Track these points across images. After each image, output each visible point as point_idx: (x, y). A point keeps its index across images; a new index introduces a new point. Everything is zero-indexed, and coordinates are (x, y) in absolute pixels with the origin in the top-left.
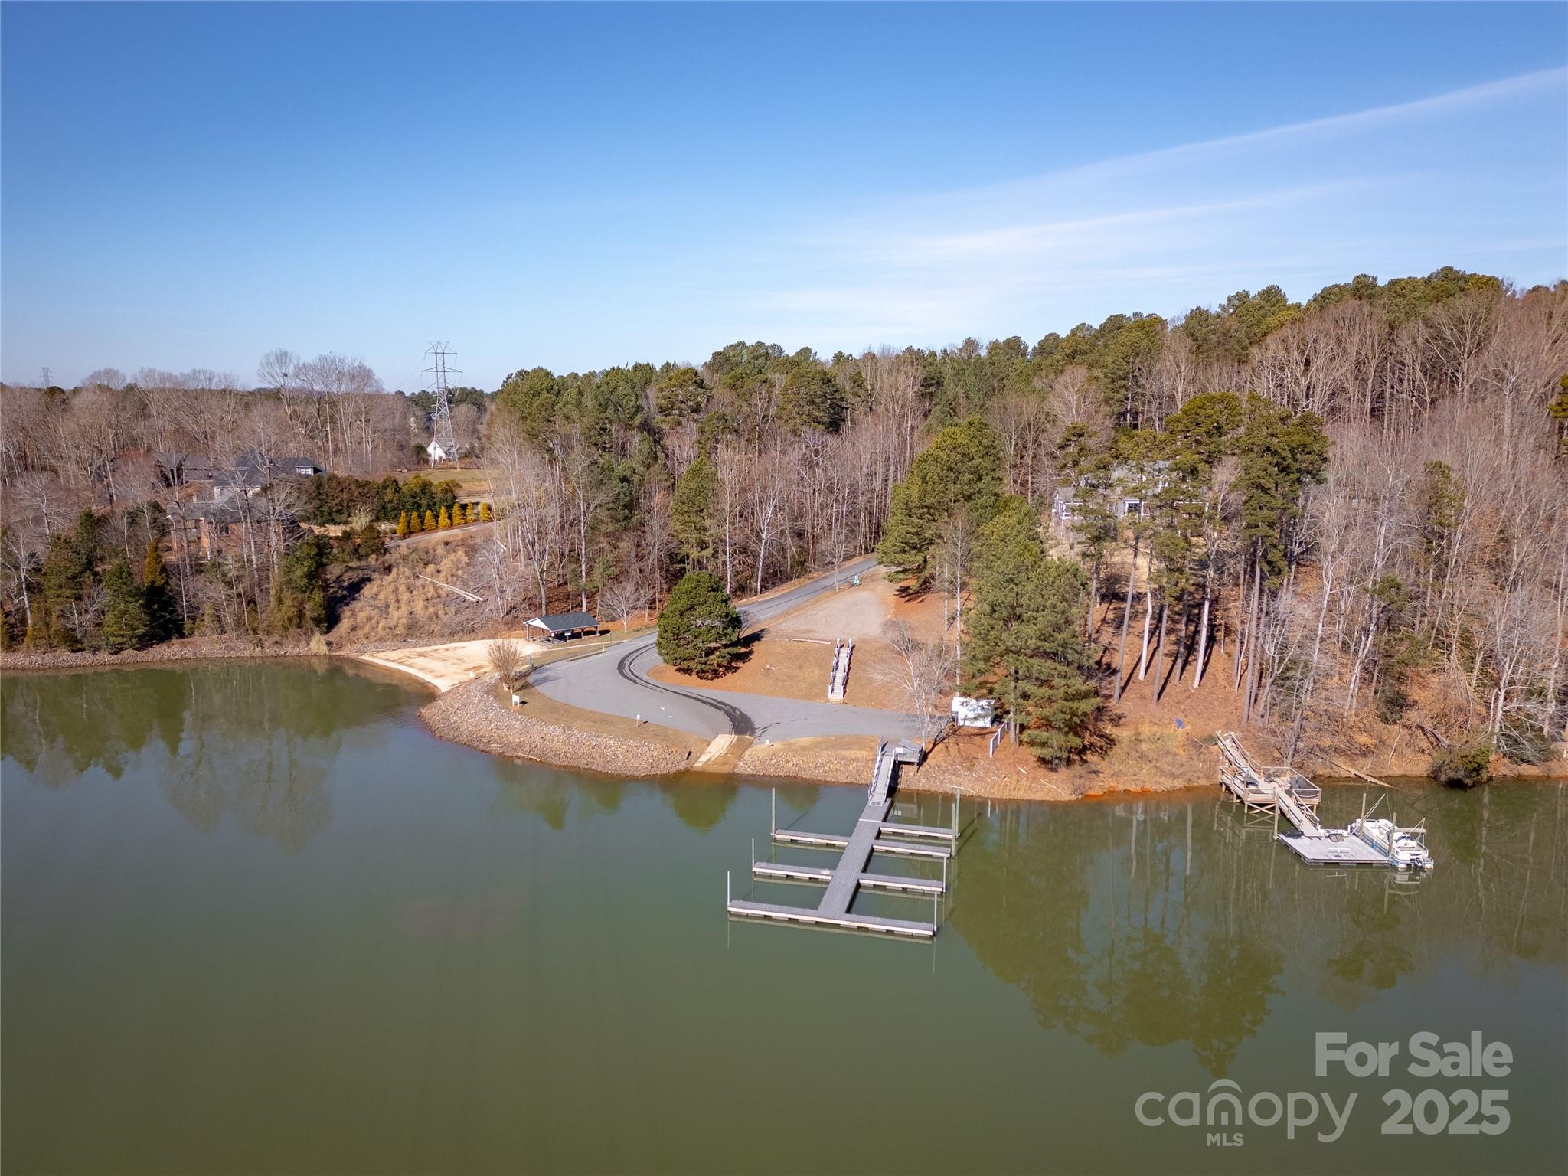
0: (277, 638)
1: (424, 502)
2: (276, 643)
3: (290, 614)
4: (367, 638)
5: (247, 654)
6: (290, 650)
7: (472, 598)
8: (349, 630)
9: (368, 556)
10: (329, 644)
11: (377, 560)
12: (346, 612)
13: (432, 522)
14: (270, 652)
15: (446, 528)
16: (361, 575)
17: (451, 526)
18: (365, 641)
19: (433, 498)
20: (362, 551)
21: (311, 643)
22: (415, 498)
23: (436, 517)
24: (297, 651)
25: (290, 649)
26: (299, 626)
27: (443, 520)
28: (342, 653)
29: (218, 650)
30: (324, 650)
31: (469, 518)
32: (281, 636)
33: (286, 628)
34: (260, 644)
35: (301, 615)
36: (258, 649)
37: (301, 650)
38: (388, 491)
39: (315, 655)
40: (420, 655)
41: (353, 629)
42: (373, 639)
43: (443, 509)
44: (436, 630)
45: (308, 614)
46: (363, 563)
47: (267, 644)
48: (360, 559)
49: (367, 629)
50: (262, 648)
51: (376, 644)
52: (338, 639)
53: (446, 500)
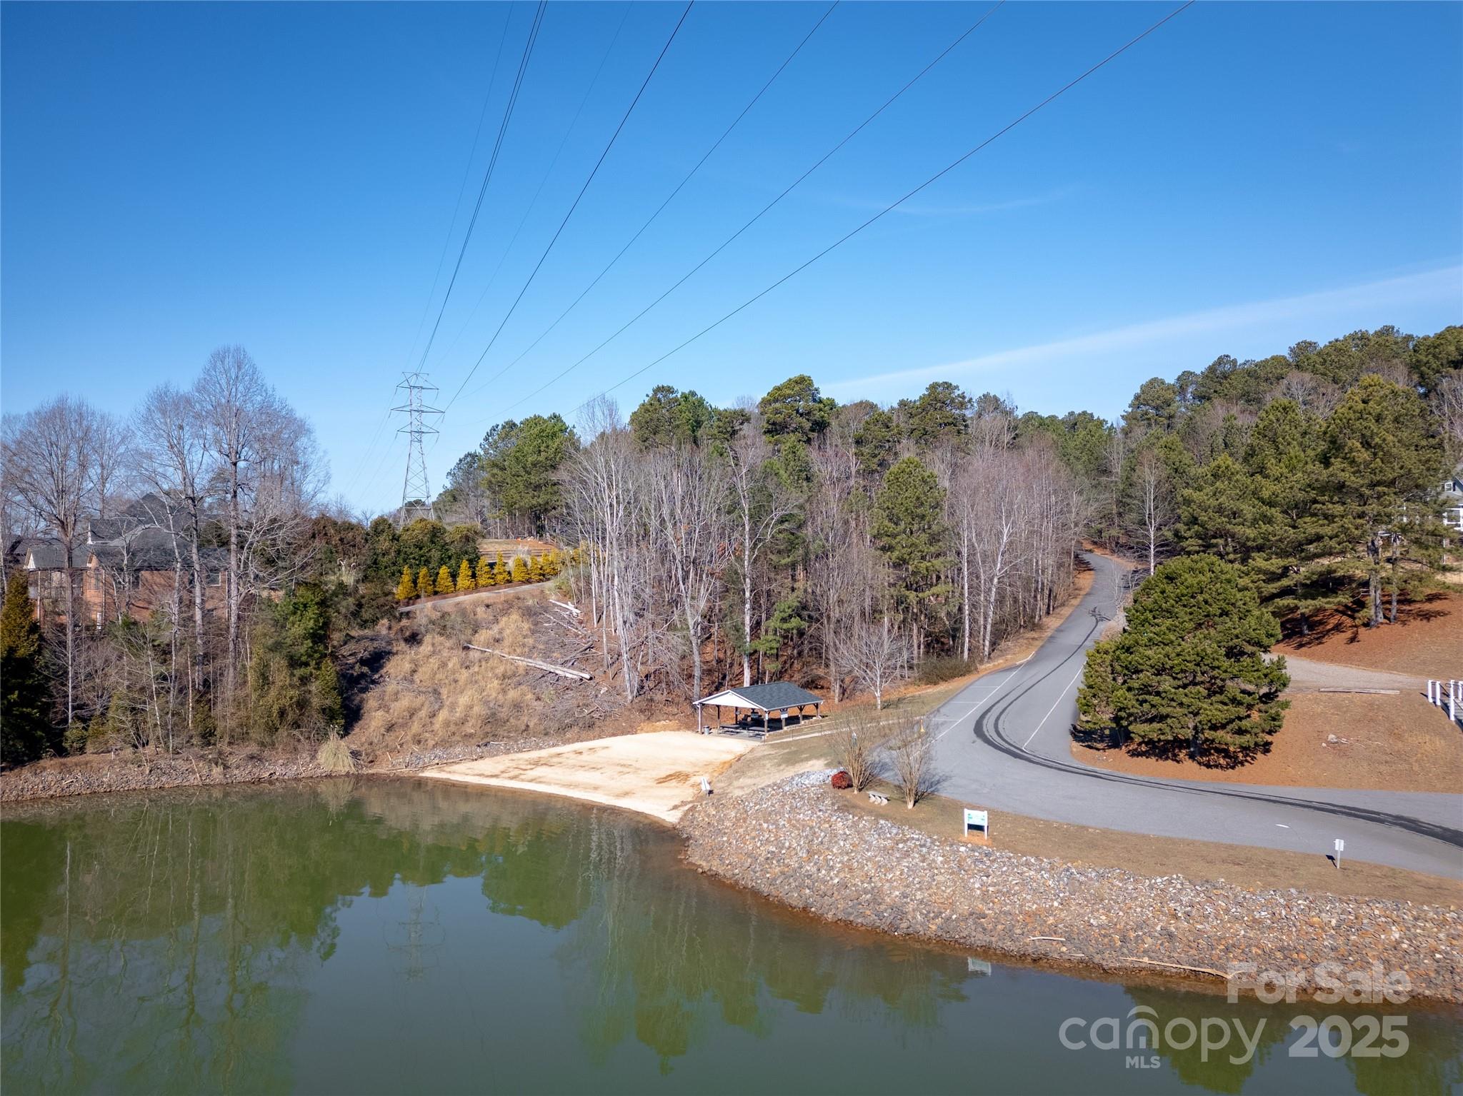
0: (253, 748)
1: (435, 554)
2: (252, 757)
3: (285, 702)
4: (419, 742)
5: (194, 780)
6: (279, 771)
7: (572, 674)
8: (382, 730)
9: (375, 621)
10: (355, 754)
11: (390, 628)
12: (371, 700)
13: (449, 582)
14: (240, 774)
15: (468, 590)
16: (371, 649)
17: (476, 588)
18: (416, 748)
19: (447, 550)
20: (366, 614)
21: (319, 755)
22: (421, 549)
23: (454, 576)
24: (292, 770)
25: (279, 767)
26: (296, 725)
27: (463, 581)
28: (381, 769)
29: (136, 777)
30: (345, 765)
31: (499, 577)
32: (262, 744)
33: (273, 730)
34: (221, 760)
35: (302, 704)
36: (217, 771)
37: (302, 767)
38: (381, 538)
39: (329, 776)
40: (537, 763)
41: (390, 728)
42: (431, 743)
43: (465, 564)
44: (531, 725)
45: (316, 702)
46: (367, 632)
47: (232, 761)
48: (364, 625)
49: (416, 727)
50: (226, 767)
51: (438, 752)
52: (366, 746)
53: (466, 553)
